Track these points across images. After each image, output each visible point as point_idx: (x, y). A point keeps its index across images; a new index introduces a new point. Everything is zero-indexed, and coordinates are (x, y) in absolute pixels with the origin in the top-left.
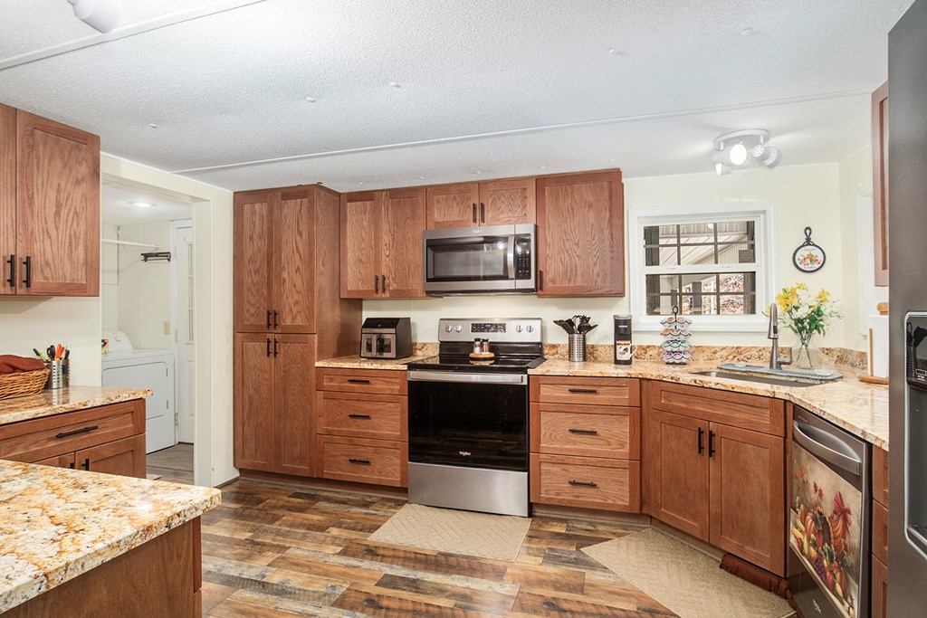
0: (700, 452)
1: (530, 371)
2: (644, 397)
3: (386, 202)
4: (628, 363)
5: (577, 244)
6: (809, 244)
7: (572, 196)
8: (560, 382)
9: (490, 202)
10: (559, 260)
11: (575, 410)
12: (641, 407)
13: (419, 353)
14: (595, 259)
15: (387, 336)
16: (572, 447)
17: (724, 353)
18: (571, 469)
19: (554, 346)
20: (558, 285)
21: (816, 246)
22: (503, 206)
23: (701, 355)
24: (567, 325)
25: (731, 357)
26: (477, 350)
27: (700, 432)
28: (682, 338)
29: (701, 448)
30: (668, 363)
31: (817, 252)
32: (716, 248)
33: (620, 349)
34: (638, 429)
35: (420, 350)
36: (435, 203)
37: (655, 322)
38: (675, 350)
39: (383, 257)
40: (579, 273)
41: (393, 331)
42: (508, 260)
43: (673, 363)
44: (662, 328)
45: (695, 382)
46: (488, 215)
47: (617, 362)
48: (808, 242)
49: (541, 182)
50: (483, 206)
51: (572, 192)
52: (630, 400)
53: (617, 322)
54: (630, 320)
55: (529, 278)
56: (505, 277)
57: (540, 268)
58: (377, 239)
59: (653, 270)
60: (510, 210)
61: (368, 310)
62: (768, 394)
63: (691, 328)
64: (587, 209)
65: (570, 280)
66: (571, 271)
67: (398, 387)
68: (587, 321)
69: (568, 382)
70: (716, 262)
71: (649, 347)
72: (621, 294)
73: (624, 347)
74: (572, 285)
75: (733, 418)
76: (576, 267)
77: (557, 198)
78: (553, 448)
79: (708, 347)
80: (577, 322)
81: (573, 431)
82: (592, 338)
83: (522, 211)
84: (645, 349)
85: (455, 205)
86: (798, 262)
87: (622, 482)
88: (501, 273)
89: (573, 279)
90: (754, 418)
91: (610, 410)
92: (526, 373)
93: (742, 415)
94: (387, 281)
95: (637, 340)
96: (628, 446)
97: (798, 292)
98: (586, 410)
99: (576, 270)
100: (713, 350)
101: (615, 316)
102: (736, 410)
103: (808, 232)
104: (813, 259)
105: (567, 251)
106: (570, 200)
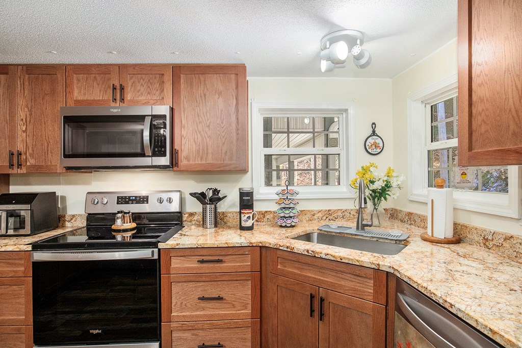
0: (311, 316)
1: (161, 245)
2: (263, 262)
3: (22, 77)
4: (250, 228)
5: (208, 126)
6: (374, 135)
7: (205, 84)
8: (189, 254)
9: (130, 84)
10: (192, 140)
11: (204, 279)
12: (261, 271)
13: (68, 224)
14: (223, 140)
15: (23, 213)
16: (201, 313)
17: (320, 215)
18: (201, 333)
19: (191, 214)
20: (191, 162)
21: (379, 136)
22: (142, 89)
23: (304, 218)
24: (201, 197)
25: (324, 218)
26: (119, 222)
27: (312, 297)
28: (292, 205)
29: (312, 311)
30: (281, 226)
31: (379, 141)
32: (314, 135)
33: (244, 218)
34: (258, 291)
35: (69, 221)
36: (75, 81)
37: (271, 193)
38: (287, 216)
39: (20, 133)
40: (210, 151)
41: (28, 207)
42: (144, 138)
43: (286, 227)
44: (277, 197)
45: (308, 251)
46: (129, 96)
47: (242, 228)
48: (374, 133)
49: (177, 70)
50: (122, 89)
51: (205, 81)
52: (252, 265)
53: (242, 194)
54: (252, 192)
55: (165, 155)
56: (142, 155)
57: (176, 147)
58: (12, 114)
59: (268, 151)
60: (149, 93)
61: (14, 185)
62: (373, 266)
63: (298, 197)
64: (217, 96)
65: (202, 158)
66: (203, 150)
67: (23, 269)
68: (218, 194)
69: (196, 253)
70: (314, 147)
71: (266, 212)
72: (244, 171)
73: (247, 215)
74: (204, 162)
75: (341, 286)
76: (207, 146)
77: (191, 84)
78: (183, 316)
79: (309, 211)
80: (210, 194)
81: (203, 299)
82: (222, 207)
83: (160, 94)
84: (264, 214)
85: (95, 84)
86: (367, 147)
87: (245, 339)
88: (139, 151)
89: (204, 158)
90: (359, 287)
91: (234, 277)
92: (157, 247)
93: (348, 283)
94: (23, 157)
95: (258, 207)
96: (250, 307)
97: (372, 169)
98: (214, 279)
99: (207, 149)
100: (313, 213)
101: (240, 189)
102: (343, 279)
103: (374, 126)
104: (376, 146)
105: (200, 132)
106: (202, 88)
